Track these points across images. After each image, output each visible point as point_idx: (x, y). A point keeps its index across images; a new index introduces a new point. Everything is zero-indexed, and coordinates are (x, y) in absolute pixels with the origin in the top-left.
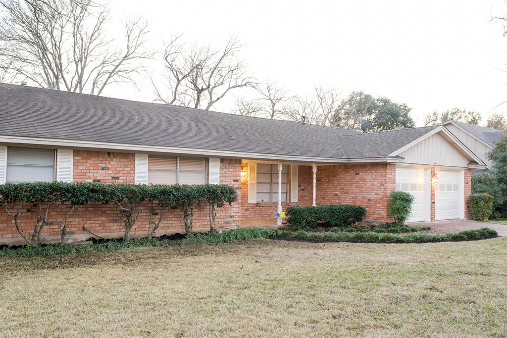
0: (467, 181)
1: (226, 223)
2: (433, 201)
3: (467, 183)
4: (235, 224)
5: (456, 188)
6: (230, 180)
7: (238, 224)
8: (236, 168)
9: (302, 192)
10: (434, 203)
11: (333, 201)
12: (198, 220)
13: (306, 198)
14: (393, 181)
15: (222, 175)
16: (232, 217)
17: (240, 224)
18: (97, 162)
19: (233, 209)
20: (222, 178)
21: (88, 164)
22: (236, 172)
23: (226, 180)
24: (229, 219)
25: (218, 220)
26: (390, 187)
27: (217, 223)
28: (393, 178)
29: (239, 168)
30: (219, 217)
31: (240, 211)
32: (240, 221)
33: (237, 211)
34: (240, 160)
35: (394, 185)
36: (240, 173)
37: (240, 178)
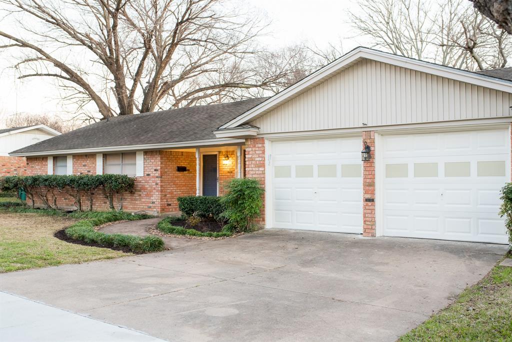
1: (149, 208)
2: (368, 196)
4: (156, 210)
6: (151, 170)
8: (156, 159)
10: (370, 201)
12: (131, 203)
14: (258, 163)
15: (146, 166)
16: (153, 203)
17: (159, 210)
18: (82, 162)
19: (154, 196)
20: (146, 168)
21: (78, 164)
22: (156, 162)
23: (149, 170)
24: (151, 205)
25: (144, 205)
26: (252, 172)
27: (143, 207)
28: (258, 159)
29: (159, 158)
30: (144, 202)
31: (160, 198)
32: (160, 207)
33: (157, 198)
34: (160, 151)
35: (261, 169)
36: (160, 163)
37: (159, 168)
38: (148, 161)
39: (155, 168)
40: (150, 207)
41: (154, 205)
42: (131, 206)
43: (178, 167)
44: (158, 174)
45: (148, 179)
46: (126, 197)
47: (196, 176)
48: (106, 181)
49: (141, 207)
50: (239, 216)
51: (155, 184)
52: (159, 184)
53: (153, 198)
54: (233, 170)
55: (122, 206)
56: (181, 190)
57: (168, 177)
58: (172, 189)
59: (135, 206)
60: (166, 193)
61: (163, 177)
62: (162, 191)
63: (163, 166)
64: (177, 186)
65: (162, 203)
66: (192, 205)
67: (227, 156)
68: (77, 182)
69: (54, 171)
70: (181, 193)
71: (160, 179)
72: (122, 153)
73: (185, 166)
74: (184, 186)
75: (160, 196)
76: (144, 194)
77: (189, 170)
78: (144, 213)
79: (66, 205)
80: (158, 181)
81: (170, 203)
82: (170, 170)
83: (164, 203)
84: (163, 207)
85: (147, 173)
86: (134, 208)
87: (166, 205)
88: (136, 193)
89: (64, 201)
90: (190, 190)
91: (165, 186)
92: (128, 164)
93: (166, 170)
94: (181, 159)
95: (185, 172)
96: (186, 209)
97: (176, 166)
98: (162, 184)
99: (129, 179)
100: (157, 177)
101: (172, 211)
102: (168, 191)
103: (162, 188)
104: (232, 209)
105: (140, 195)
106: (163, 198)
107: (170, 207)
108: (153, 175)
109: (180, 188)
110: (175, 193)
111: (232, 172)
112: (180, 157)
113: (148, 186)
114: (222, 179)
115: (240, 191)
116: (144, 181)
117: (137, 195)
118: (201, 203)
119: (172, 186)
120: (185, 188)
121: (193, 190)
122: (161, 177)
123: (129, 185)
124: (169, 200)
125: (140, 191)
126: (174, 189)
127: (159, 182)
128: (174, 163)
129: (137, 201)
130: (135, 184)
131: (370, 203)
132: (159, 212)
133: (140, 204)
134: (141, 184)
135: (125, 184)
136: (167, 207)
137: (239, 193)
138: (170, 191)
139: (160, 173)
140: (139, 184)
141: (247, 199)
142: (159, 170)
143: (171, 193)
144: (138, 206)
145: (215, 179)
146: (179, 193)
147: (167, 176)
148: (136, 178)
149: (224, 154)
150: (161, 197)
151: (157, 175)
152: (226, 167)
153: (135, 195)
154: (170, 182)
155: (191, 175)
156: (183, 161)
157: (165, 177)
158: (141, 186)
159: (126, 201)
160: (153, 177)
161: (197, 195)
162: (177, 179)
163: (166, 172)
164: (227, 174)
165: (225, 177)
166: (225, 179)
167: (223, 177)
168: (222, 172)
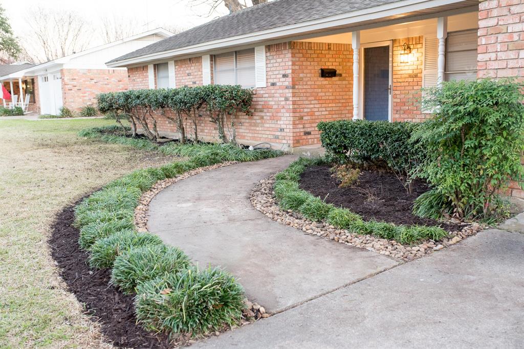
6: (278, 76)
7: (288, 142)
8: (284, 57)
12: (250, 129)
15: (269, 69)
16: (282, 130)
17: (291, 142)
18: (185, 69)
19: (283, 118)
20: (270, 73)
21: (181, 72)
22: (285, 61)
23: (274, 76)
24: (279, 133)
25: (268, 132)
27: (266, 136)
29: (289, 55)
30: (268, 129)
31: (291, 123)
32: (292, 138)
33: (287, 122)
34: (290, 43)
36: (290, 63)
37: (290, 71)
38: (272, 61)
39: (283, 72)
40: (277, 137)
41: (283, 134)
42: (251, 135)
43: (322, 70)
44: (288, 82)
45: (273, 91)
46: (243, 121)
47: (352, 84)
48: (208, 96)
49: (264, 136)
50: (462, 180)
51: (283, 99)
52: (291, 99)
53: (282, 122)
54: (420, 71)
55: (234, 134)
56: (329, 109)
57: (305, 87)
58: (312, 106)
59: (256, 135)
60: (302, 114)
61: (297, 87)
62: (294, 111)
63: (297, 67)
64: (321, 102)
65: (295, 130)
66: (345, 137)
67: (409, 47)
68: (172, 99)
69: (156, 84)
70: (327, 113)
71: (291, 91)
72: (236, 52)
73: (334, 68)
74: (333, 101)
75: (292, 119)
76: (267, 115)
77: (340, 75)
78: (269, 146)
79: (171, 131)
80: (289, 93)
81: (309, 130)
82: (308, 75)
83: (298, 130)
84: (297, 138)
85: (272, 81)
86: (254, 138)
87: (302, 134)
88: (257, 114)
89: (169, 125)
90: (343, 108)
91: (301, 102)
92: (245, 69)
93: (301, 75)
94: (327, 56)
95: (334, 79)
96: (334, 146)
97: (318, 69)
98: (295, 99)
99: (244, 91)
100: (287, 88)
101: (313, 143)
102: (306, 110)
103: (296, 106)
104: (443, 160)
105: (262, 118)
106: (297, 122)
107: (309, 137)
108: (281, 84)
109: (326, 105)
110: (317, 114)
111: (416, 76)
112: (326, 52)
113: (273, 103)
114: (398, 88)
115: (470, 114)
116: (267, 95)
117: (257, 118)
118: (362, 135)
119: (313, 102)
120: (334, 105)
121: (348, 108)
122: (293, 88)
123: (243, 101)
124: (307, 126)
125: (261, 111)
126: (316, 106)
127: (290, 95)
128: (316, 64)
129: (258, 126)
130: (254, 99)
132: (292, 145)
133: (263, 132)
134: (263, 99)
135: (235, 100)
136: (305, 137)
137: (467, 120)
138: (309, 110)
139: (291, 80)
140: (260, 99)
141: (489, 137)
142: (290, 76)
143: (312, 114)
144: (260, 136)
145: (386, 90)
146: (323, 113)
147: (303, 85)
148: (256, 91)
149: (402, 44)
150: (294, 121)
151: (287, 84)
152: (406, 68)
153: (255, 117)
154: (308, 95)
155: (344, 82)
156: (330, 60)
157: (300, 87)
158: (263, 103)
159: (243, 127)
160: (281, 88)
161: (355, 118)
162: (320, 90)
163: (301, 80)
164: (406, 80)
165: (402, 84)
166: (403, 88)
167: (399, 84)
168: (397, 76)
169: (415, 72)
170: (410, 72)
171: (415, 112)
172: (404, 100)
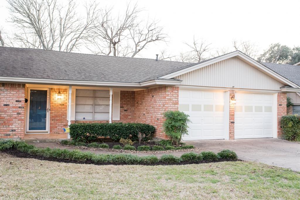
0: (280, 103)
2: (232, 121)
3: (280, 105)
4: (18, 137)
5: (269, 109)
7: (20, 137)
8: (18, 91)
9: (125, 112)
10: (233, 123)
11: (143, 120)
13: (129, 117)
14: (174, 102)
16: (13, 130)
19: (14, 124)
20: (3, 99)
22: (19, 94)
23: (8, 101)
24: (10, 133)
26: (170, 108)
28: (175, 100)
29: (23, 91)
31: (22, 126)
33: (19, 126)
35: (176, 106)
37: (24, 99)
38: (6, 92)
39: (17, 99)
40: (8, 135)
41: (14, 133)
45: (5, 109)
51: (16, 113)
52: (23, 113)
53: (13, 126)
54: (65, 103)
67: (59, 93)
100: (20, 107)
108: (14, 105)
111: (63, 105)
113: (5, 116)
114: (52, 110)
131: (233, 124)
132: (22, 138)
139: (24, 104)
142: (23, 101)
145: (45, 110)
149: (56, 91)
151: (20, 105)
152: (58, 101)
160: (13, 107)
164: (58, 106)
165: (56, 108)
166: (56, 110)
167: (54, 108)
168: (53, 104)
169: (63, 103)
170: (61, 103)
171: (63, 120)
172: (57, 115)
